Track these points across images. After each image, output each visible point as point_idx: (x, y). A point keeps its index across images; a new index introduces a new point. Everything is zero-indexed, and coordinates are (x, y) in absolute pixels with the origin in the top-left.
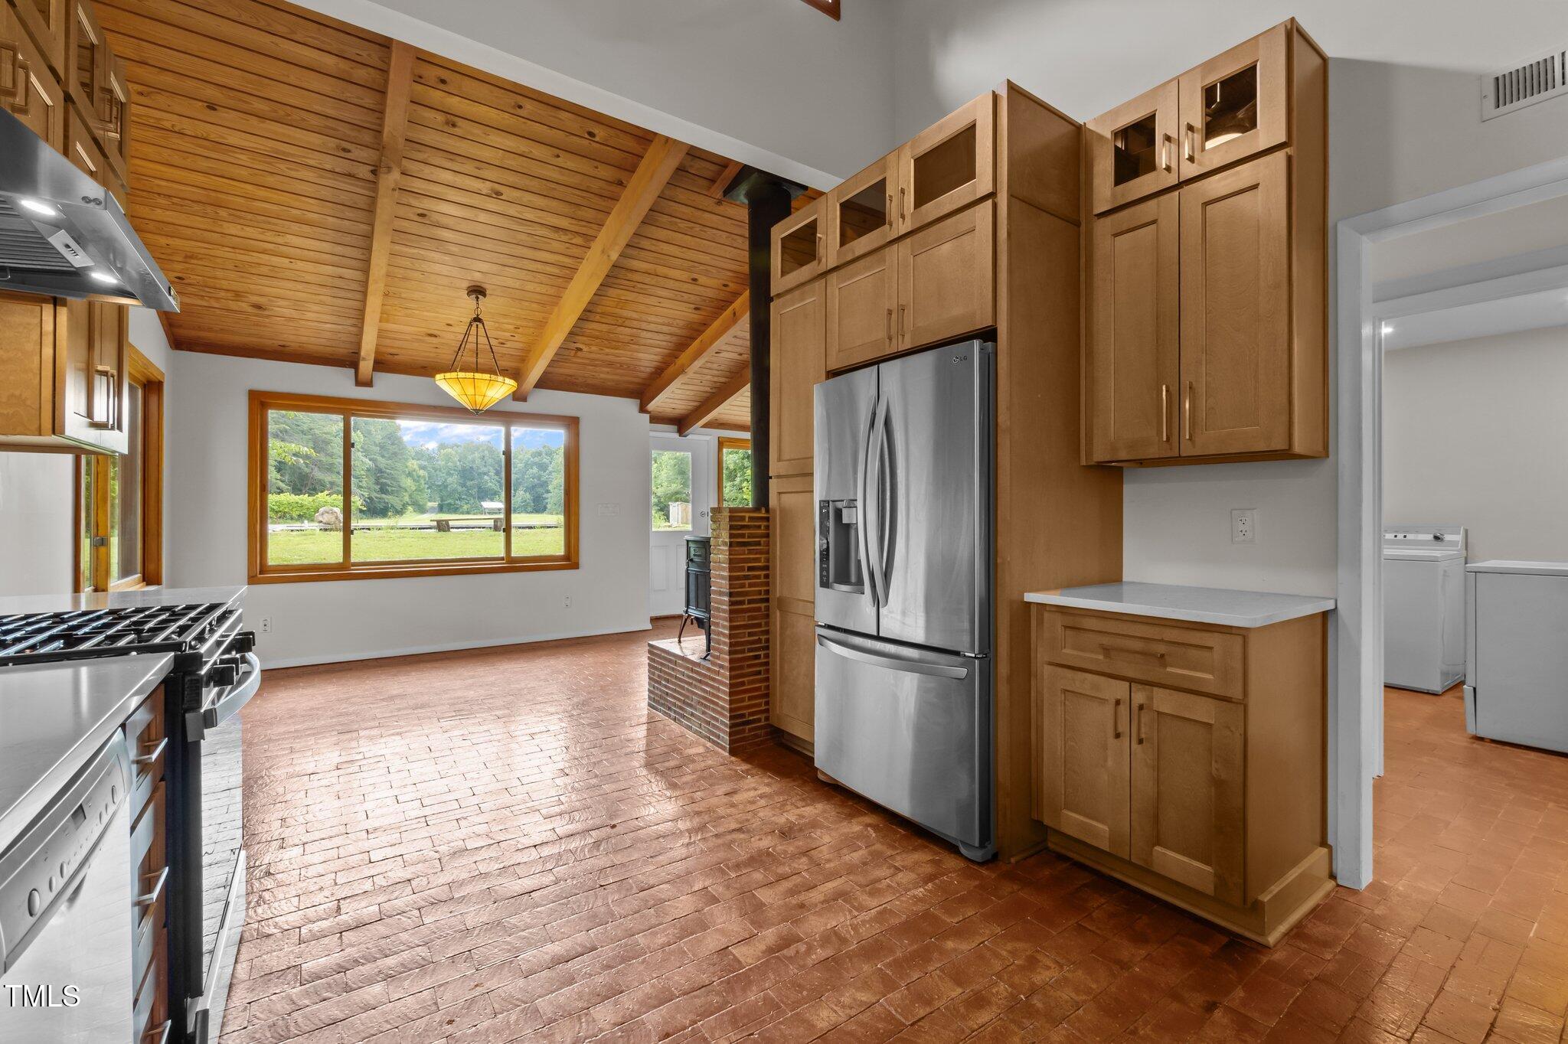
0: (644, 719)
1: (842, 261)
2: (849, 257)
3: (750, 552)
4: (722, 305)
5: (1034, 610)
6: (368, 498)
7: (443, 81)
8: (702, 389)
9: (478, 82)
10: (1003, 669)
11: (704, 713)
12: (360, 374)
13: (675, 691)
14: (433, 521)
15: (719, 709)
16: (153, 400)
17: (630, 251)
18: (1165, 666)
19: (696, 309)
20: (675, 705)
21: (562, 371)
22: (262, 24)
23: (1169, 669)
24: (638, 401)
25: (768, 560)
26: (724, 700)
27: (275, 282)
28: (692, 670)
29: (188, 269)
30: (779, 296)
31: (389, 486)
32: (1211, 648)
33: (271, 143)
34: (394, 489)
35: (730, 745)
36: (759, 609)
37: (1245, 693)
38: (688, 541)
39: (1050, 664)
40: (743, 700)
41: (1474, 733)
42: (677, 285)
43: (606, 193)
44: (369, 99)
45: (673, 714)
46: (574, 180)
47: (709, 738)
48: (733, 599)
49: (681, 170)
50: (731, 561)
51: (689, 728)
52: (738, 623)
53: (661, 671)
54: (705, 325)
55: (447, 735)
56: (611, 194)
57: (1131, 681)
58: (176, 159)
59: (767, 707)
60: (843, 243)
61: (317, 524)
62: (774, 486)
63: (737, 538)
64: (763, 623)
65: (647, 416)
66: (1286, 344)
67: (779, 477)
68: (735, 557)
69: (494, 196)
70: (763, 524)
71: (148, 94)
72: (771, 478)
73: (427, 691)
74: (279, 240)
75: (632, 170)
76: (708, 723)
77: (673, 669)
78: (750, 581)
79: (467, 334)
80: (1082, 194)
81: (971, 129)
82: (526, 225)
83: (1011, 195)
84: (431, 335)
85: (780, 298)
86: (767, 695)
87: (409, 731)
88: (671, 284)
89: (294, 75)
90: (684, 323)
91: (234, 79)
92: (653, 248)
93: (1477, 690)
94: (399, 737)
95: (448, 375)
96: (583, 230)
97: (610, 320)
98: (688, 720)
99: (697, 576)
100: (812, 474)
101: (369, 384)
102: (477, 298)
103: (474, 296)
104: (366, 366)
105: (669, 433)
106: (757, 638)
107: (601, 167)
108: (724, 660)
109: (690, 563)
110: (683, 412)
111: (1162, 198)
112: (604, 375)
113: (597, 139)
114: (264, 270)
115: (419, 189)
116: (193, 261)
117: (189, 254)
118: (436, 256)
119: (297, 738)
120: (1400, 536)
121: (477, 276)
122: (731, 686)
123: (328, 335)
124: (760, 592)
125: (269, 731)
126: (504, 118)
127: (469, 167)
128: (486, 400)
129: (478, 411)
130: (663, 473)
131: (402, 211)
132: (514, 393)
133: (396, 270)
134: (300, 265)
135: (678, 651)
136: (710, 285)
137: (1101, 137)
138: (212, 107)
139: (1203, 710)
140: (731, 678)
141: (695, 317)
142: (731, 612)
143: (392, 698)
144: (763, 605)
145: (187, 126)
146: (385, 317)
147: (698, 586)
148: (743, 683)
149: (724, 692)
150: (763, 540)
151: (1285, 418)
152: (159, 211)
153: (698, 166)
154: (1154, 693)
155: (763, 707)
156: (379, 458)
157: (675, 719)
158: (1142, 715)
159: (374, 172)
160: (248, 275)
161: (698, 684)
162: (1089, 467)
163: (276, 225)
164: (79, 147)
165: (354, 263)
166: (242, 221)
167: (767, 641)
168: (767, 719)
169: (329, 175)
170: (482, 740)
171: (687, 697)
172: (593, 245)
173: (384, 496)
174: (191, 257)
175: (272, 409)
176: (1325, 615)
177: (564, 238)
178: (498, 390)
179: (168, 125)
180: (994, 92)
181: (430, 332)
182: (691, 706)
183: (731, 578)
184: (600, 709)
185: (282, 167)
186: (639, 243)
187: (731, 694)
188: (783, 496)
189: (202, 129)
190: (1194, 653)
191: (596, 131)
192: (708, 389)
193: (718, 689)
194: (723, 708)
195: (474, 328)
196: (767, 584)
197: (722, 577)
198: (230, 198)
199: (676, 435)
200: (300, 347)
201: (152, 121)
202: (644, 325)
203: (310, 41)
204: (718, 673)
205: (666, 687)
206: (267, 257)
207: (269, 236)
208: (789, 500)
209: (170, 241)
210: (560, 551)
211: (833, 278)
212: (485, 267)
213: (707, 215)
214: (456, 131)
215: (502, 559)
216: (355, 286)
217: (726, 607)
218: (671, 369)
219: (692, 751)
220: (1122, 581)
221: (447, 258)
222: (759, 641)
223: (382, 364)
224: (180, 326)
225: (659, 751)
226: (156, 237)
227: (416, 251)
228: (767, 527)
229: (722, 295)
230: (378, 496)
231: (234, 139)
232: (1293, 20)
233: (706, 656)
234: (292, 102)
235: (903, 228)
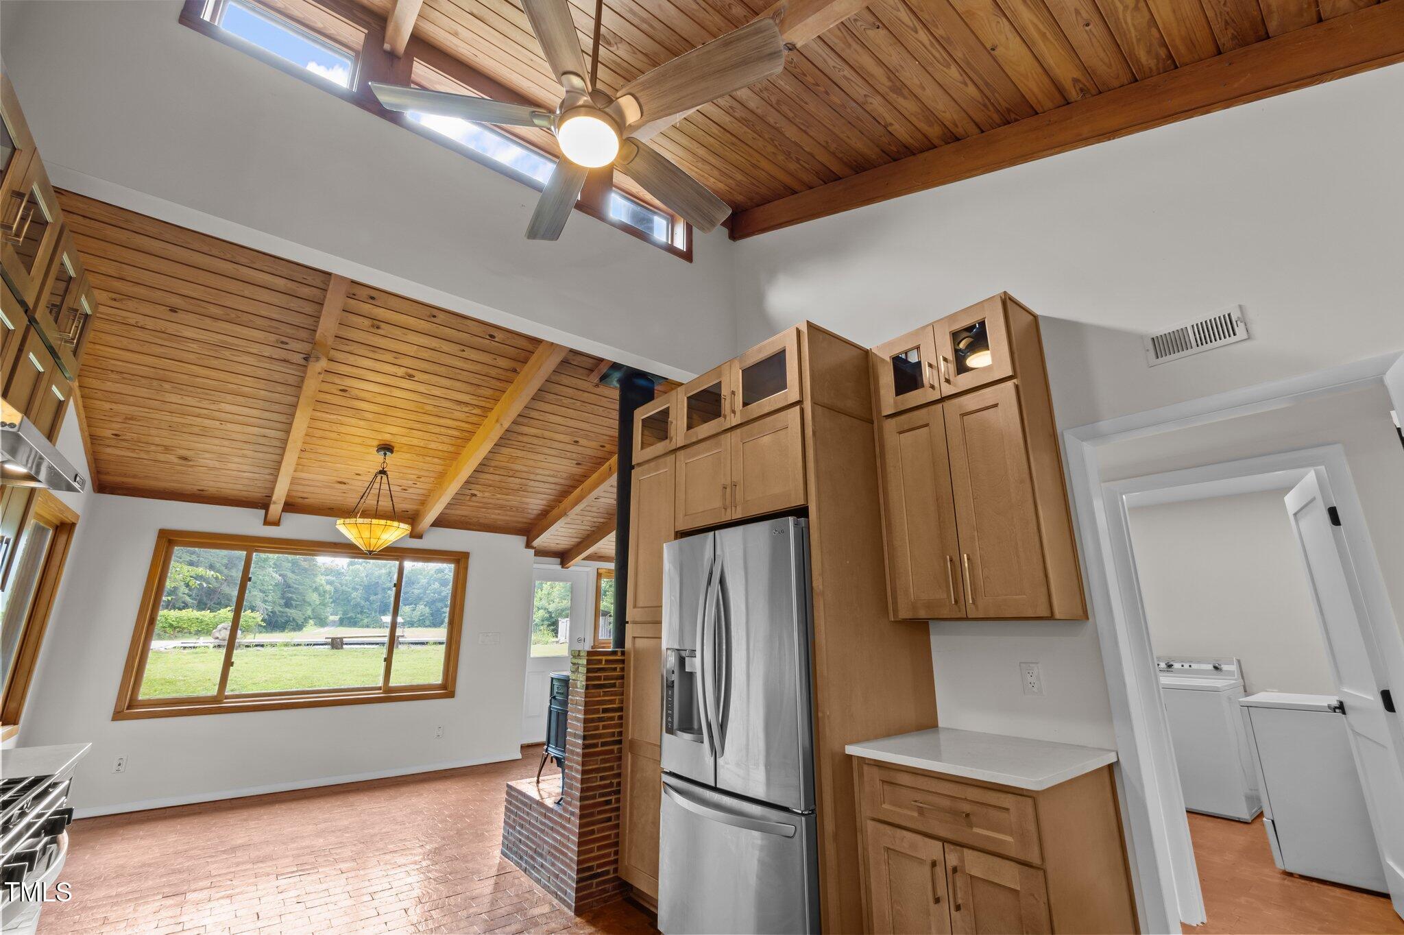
0: (494, 871)
1: (688, 442)
2: (694, 440)
3: (606, 694)
4: (599, 462)
5: (855, 763)
6: (271, 612)
7: (372, 298)
8: (584, 527)
9: (401, 299)
10: (829, 825)
11: (553, 865)
12: (269, 516)
13: (528, 838)
14: (329, 638)
15: (568, 861)
16: (62, 539)
17: (521, 419)
18: (971, 826)
19: (578, 464)
20: (526, 854)
21: (458, 512)
22: (228, 256)
23: (976, 830)
24: (525, 538)
25: (622, 701)
26: (572, 850)
27: (203, 439)
28: (545, 816)
29: (125, 428)
30: (639, 465)
31: (294, 600)
32: (1007, 809)
33: (220, 337)
34: (298, 603)
35: (575, 903)
36: (612, 752)
37: (1043, 858)
38: (552, 679)
39: (874, 819)
40: (591, 851)
41: (1283, 868)
42: (561, 446)
43: (503, 377)
44: (309, 308)
45: (524, 865)
46: (478, 368)
47: (557, 894)
48: (587, 742)
49: (565, 362)
50: (586, 704)
51: (538, 881)
52: (590, 767)
53: (516, 814)
54: (585, 476)
55: (281, 896)
56: (508, 377)
57: (944, 841)
58: (134, 346)
59: (616, 857)
60: (689, 427)
61: (213, 640)
62: (630, 630)
63: (593, 680)
64: (615, 766)
65: (532, 552)
66: (1035, 528)
67: (635, 623)
68: (591, 699)
69: (407, 377)
70: (619, 666)
71: (121, 300)
72: (628, 622)
73: (274, 839)
74: (212, 407)
75: (525, 361)
76: (557, 876)
77: (528, 814)
78: (603, 723)
79: (373, 482)
80: (873, 400)
81: (783, 352)
82: (434, 400)
83: (815, 403)
84: (340, 483)
85: (639, 466)
86: (616, 844)
87: (241, 893)
88: (556, 445)
89: (248, 291)
90: (566, 475)
91: (197, 292)
92: (541, 418)
93: (1275, 822)
94: (228, 901)
95: (348, 521)
96: (483, 404)
97: (501, 472)
98: (538, 871)
99: (558, 714)
100: (660, 623)
101: (277, 523)
102: (385, 454)
103: (382, 453)
104: (276, 508)
105: (553, 565)
106: (609, 782)
107: (499, 359)
108: (575, 807)
109: (553, 700)
110: (567, 547)
111: (930, 408)
112: (496, 516)
113: (496, 340)
114: (196, 430)
115: (343, 371)
116: (131, 422)
117: (129, 416)
118: (353, 421)
119: (114, 904)
120: (1186, 666)
121: (387, 437)
122: (581, 835)
123: (246, 482)
124: (613, 734)
125: (87, 896)
126: (420, 324)
127: (388, 357)
128: (380, 542)
129: (371, 552)
130: (555, 590)
131: (326, 387)
132: (411, 533)
133: (315, 431)
134: (229, 426)
135: (533, 793)
136: (589, 447)
137: (883, 360)
138: (173, 310)
139: (1009, 876)
140: (581, 826)
141: (577, 470)
142: (584, 755)
143: (234, 849)
144: (616, 747)
145: (150, 323)
146: (299, 466)
147: (558, 721)
148: (592, 832)
149: (573, 842)
150: (618, 682)
151: (1044, 590)
152: (109, 383)
153: (577, 361)
154: (965, 853)
155: (612, 858)
156: (290, 574)
157: (525, 870)
158: (957, 879)
159: (306, 359)
160: (180, 434)
161: (550, 832)
162: (895, 622)
163: (214, 395)
164: (32, 356)
165: (278, 426)
166: (183, 392)
167: (619, 784)
168: (616, 870)
169: (267, 360)
170: (317, 903)
171: (538, 845)
172: (489, 414)
173: (287, 610)
174: (130, 419)
175: (177, 546)
176: (1111, 768)
177: (466, 409)
178: (394, 533)
179: (133, 322)
180: (797, 329)
181: (340, 480)
182: (541, 855)
183: (586, 721)
184: (453, 859)
185: (227, 353)
186: (529, 414)
187: (580, 844)
188: (637, 640)
189: (161, 325)
190: (994, 813)
191: (496, 334)
192: (589, 528)
193: (569, 839)
194: (571, 859)
195: (379, 477)
196: (621, 725)
197: (577, 719)
198: (175, 374)
199: (559, 567)
200: (217, 491)
201: (118, 319)
202: (532, 477)
203: (265, 268)
204: (569, 820)
205: (520, 833)
206: (199, 420)
207: (205, 404)
208: (641, 643)
209: (114, 406)
210: (437, 679)
211: (681, 454)
212: (394, 430)
213: (586, 394)
214: (380, 331)
215: (379, 688)
216: (278, 444)
217: (579, 751)
218: (555, 512)
219: (537, 911)
220: (937, 726)
221: (362, 423)
222: (611, 785)
223: (291, 506)
224: (108, 473)
225: (502, 911)
226: (103, 403)
227: (335, 417)
228: (622, 669)
229: (600, 454)
230: (281, 609)
231: (189, 333)
232: (1005, 293)
233: (560, 801)
234: (241, 308)
235: (735, 420)
